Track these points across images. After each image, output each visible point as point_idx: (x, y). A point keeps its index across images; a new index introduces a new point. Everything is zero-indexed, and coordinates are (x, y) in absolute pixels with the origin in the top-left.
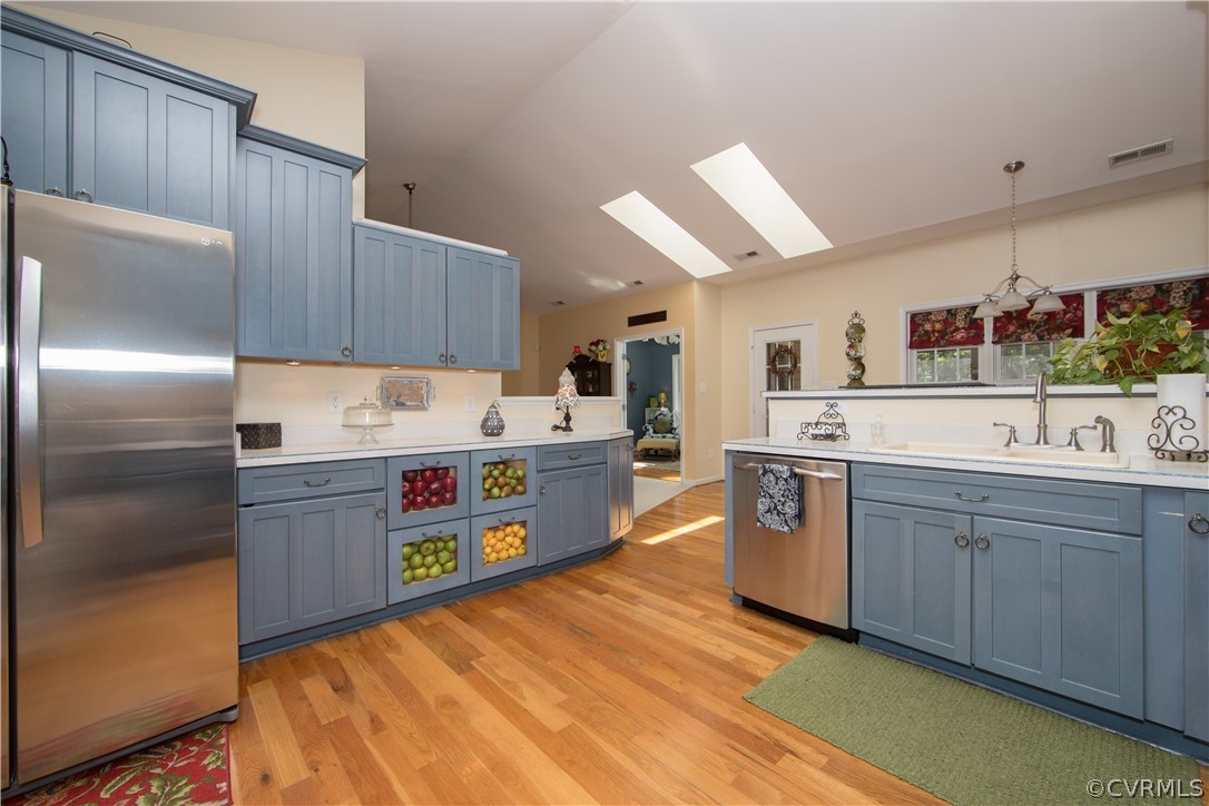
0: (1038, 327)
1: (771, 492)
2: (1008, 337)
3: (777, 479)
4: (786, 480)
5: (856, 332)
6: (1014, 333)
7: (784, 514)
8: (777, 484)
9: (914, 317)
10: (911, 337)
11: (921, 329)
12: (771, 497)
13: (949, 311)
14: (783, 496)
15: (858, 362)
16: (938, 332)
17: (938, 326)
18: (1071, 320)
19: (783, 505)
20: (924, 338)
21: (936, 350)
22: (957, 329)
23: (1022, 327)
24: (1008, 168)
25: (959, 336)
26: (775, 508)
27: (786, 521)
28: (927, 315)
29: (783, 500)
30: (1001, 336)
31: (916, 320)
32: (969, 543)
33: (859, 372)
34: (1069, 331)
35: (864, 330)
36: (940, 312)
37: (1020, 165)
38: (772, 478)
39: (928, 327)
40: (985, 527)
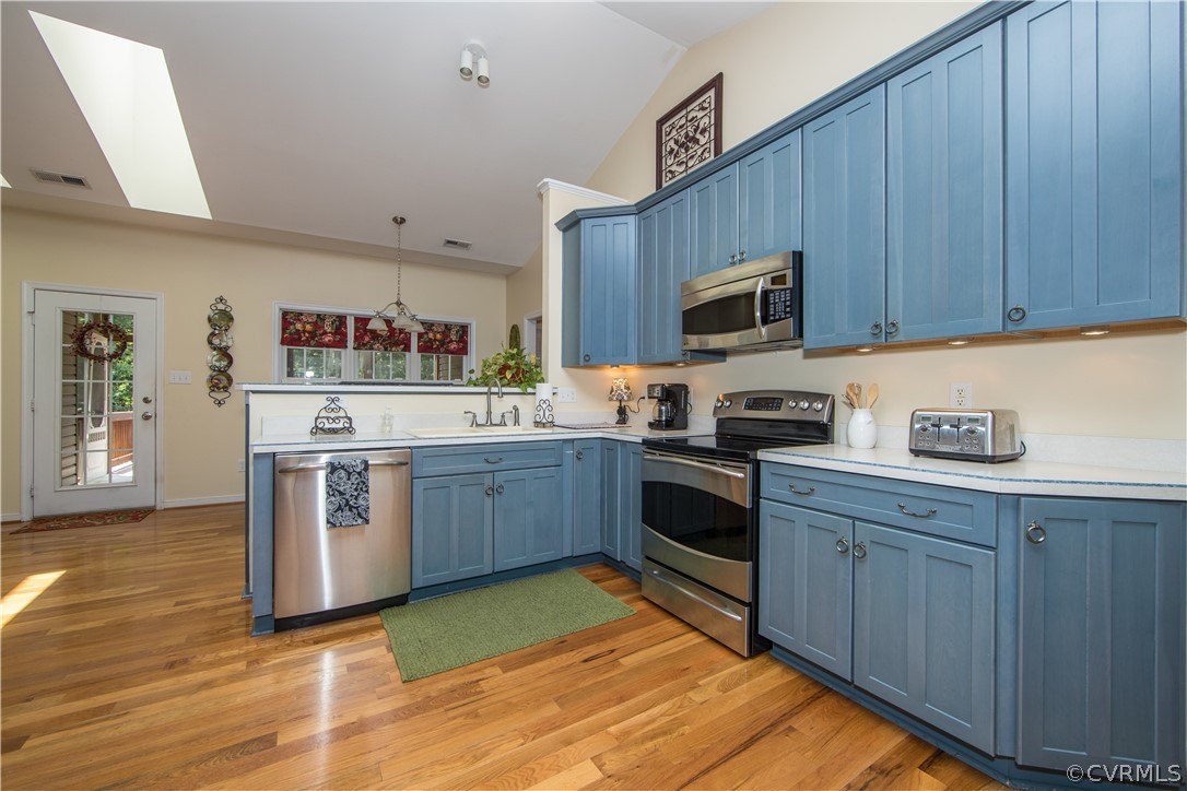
0: (384, 340)
1: (341, 489)
2: (364, 345)
3: (349, 474)
4: (359, 473)
5: (222, 320)
6: (368, 342)
7: (357, 508)
8: (349, 479)
9: (285, 314)
10: (283, 334)
11: (292, 327)
12: (341, 493)
13: (319, 316)
14: (356, 490)
15: (224, 353)
16: (309, 332)
17: (308, 327)
18: (404, 339)
19: (356, 498)
20: (296, 336)
21: (305, 349)
22: (325, 333)
23: (373, 338)
24: (395, 219)
25: (327, 339)
26: (347, 503)
27: (359, 514)
28: (298, 315)
29: (356, 493)
30: (359, 344)
31: (288, 318)
32: (494, 491)
33: (224, 363)
34: (402, 346)
35: (231, 319)
36: (311, 315)
37: (403, 221)
38: (343, 474)
39: (299, 326)
40: (500, 478)
